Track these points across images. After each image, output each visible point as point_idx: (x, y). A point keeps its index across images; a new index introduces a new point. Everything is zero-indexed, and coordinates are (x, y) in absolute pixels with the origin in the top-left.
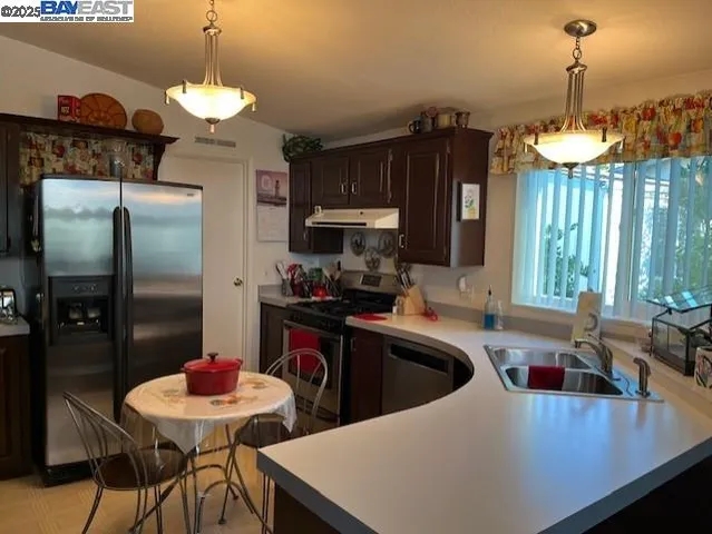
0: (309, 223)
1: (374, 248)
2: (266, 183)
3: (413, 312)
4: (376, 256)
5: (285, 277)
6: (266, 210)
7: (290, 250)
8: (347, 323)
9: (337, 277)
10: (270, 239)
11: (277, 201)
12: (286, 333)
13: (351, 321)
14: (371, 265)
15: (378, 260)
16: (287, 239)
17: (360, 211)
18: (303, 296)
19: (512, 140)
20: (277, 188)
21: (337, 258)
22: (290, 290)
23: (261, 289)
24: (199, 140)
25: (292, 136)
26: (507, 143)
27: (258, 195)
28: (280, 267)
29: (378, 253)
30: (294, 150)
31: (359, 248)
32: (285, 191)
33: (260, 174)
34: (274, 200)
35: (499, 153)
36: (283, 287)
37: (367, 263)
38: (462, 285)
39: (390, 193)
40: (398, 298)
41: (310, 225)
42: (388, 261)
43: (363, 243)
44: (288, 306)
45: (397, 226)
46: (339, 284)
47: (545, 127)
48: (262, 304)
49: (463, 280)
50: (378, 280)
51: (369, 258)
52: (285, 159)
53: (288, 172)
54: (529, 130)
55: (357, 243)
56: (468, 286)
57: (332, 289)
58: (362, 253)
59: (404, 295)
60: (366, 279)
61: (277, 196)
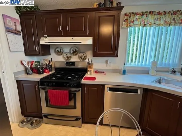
0: (41, 42)
1: (68, 53)
5: (27, 67)
7: (26, 55)
9: (51, 64)
10: (16, 50)
11: (16, 33)
14: (67, 58)
15: (70, 57)
16: (23, 50)
17: (72, 38)
20: (15, 26)
21: (49, 58)
23: (16, 74)
26: (129, 18)
27: (6, 28)
28: (24, 62)
29: (70, 54)
31: (59, 53)
32: (19, 28)
34: (15, 31)
35: (126, 21)
36: (27, 72)
37: (64, 58)
38: (109, 63)
39: (88, 32)
40: (88, 69)
41: (44, 43)
42: (74, 57)
43: (62, 51)
44: (41, 79)
45: (92, 44)
46: (52, 67)
47: (143, 14)
48: (17, 81)
49: (109, 61)
50: (73, 63)
51: (65, 56)
52: (17, 13)
53: (19, 19)
54: (137, 14)
55: (58, 50)
56: (110, 63)
57: (49, 69)
58: (61, 55)
59: (91, 68)
60: (68, 64)
61: (16, 30)
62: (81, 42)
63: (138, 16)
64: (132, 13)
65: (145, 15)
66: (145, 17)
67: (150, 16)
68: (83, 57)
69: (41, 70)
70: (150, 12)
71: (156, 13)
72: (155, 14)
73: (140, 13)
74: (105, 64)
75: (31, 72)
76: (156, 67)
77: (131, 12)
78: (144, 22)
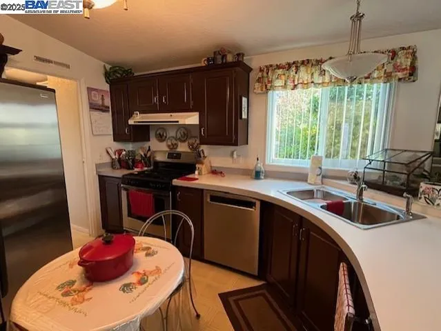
0: (131, 122)
1: (173, 137)
2: (95, 96)
3: (206, 172)
4: (174, 142)
5: (114, 157)
6: (97, 114)
7: (114, 140)
8: (174, 184)
9: (148, 155)
10: (101, 133)
11: (103, 109)
12: (124, 194)
13: (176, 182)
14: (172, 147)
15: (177, 145)
16: (112, 133)
17: (169, 114)
18: (129, 169)
19: (267, 73)
20: (103, 99)
21: (146, 145)
22: (118, 165)
23: (98, 166)
24: (38, 59)
25: (110, 66)
26: (265, 75)
27: (90, 104)
28: (110, 151)
29: (176, 140)
30: (114, 74)
31: (161, 138)
32: (108, 102)
33: (90, 90)
34: (101, 108)
35: (259, 80)
36: (113, 165)
37: (169, 146)
38: (235, 156)
39: (192, 103)
40: (197, 166)
41: (133, 123)
42: (183, 144)
43: (165, 135)
44: (123, 176)
45: (198, 123)
46: (150, 160)
47: (289, 66)
48: (99, 176)
49: (235, 153)
50: (179, 155)
51: (170, 143)
52: (107, 81)
53: (109, 90)
54: (279, 67)
55: (160, 134)
56: (238, 156)
57: (145, 163)
58: (164, 140)
59: (202, 163)
60: (170, 155)
61: (103, 105)
62: (178, 122)
63: (281, 70)
64: (271, 66)
65: (294, 69)
66: (294, 71)
67: (302, 69)
68: (195, 146)
69: (130, 163)
70: (303, 63)
71: (314, 63)
72: (312, 65)
73: (284, 64)
74: (231, 159)
75: (118, 166)
76: (320, 168)
77: (268, 64)
78: (294, 81)
